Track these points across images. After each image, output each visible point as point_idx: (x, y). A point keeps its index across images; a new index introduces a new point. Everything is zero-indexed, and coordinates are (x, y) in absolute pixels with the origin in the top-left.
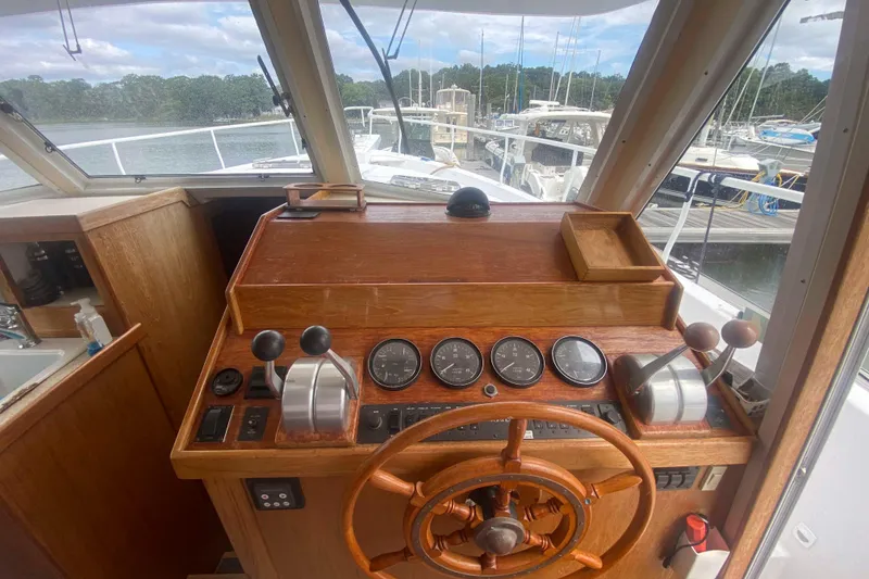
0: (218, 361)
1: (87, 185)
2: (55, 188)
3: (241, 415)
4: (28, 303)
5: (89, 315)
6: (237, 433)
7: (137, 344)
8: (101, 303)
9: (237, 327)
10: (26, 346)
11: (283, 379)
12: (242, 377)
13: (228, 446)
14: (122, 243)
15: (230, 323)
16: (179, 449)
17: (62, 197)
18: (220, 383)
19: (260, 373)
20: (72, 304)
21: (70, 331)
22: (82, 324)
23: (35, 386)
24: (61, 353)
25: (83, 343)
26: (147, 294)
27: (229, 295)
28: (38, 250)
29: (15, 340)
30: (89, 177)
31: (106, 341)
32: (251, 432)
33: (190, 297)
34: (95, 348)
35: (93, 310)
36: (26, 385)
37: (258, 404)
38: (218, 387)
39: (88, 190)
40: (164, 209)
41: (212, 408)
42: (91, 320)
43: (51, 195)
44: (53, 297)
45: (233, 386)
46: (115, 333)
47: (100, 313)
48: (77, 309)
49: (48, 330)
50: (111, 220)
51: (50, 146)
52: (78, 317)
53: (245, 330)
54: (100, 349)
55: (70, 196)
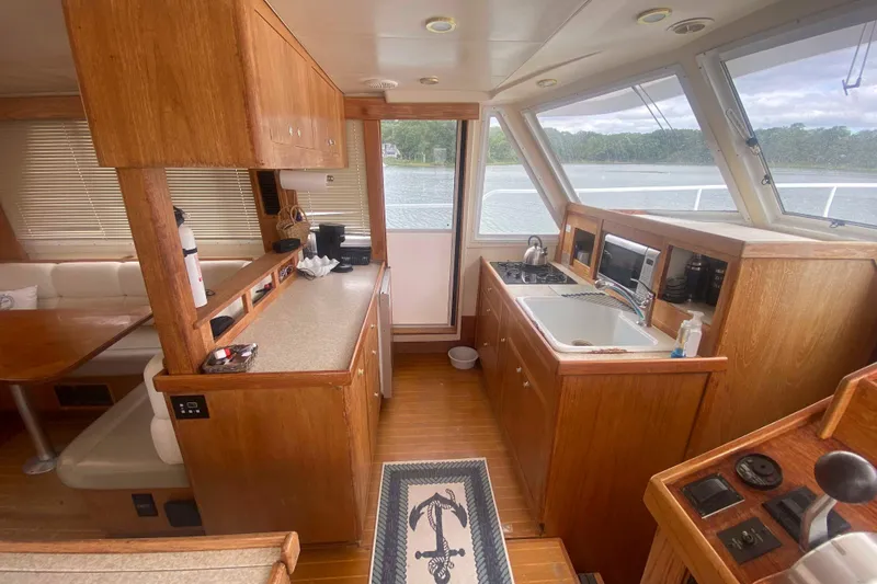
0: (766, 443)
1: (777, 220)
2: (746, 217)
3: (744, 516)
4: (662, 296)
5: (693, 327)
6: (724, 527)
7: (710, 373)
8: (709, 323)
9: (824, 426)
10: (640, 324)
11: (831, 535)
12: (779, 483)
13: (703, 527)
14: (768, 280)
15: (819, 417)
16: (662, 479)
17: (748, 226)
18: (750, 465)
19: (806, 499)
20: (689, 311)
21: (672, 331)
22: (683, 331)
23: (625, 352)
24: (655, 342)
25: (673, 345)
26: (755, 336)
27: (847, 381)
28: (697, 261)
29: (637, 316)
30: (785, 213)
31: (690, 353)
32: (738, 544)
33: (798, 365)
34: (678, 354)
35: (700, 324)
36: (620, 348)
37: (773, 528)
38: (744, 466)
39: (776, 225)
40: (843, 262)
41: (721, 478)
42: (692, 331)
43: (740, 222)
44: (681, 300)
45: (760, 481)
46: (701, 353)
47: (703, 330)
48: (689, 317)
49: (661, 322)
50: (774, 255)
51: (768, 178)
52: (685, 323)
53: (832, 438)
54: (681, 357)
55: (755, 227)
